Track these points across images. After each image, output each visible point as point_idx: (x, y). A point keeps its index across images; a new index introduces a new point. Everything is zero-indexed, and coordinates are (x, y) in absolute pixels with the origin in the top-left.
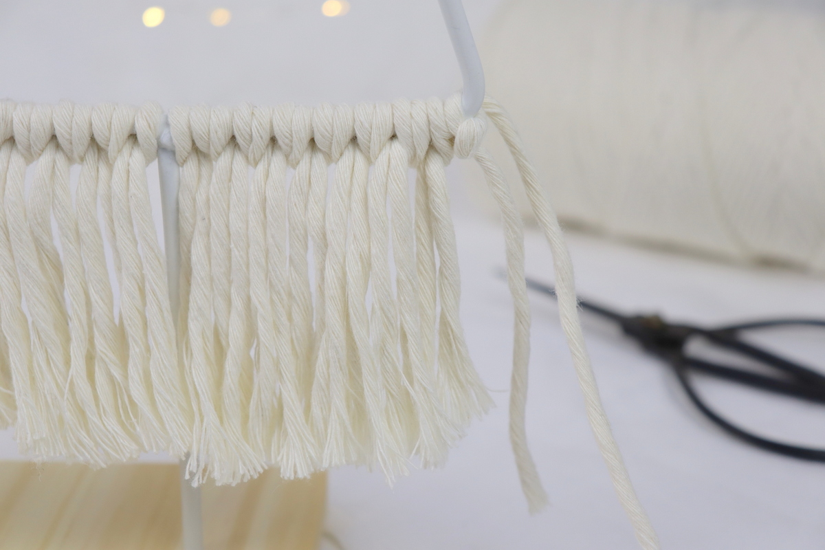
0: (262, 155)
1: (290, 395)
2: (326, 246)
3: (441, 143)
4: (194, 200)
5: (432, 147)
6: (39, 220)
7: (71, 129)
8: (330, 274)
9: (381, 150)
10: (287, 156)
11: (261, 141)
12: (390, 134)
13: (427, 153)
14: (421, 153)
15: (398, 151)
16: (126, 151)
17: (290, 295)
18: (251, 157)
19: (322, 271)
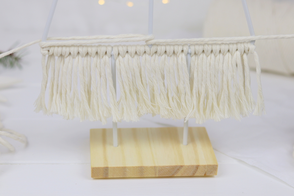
0: (209, 54)
1: (215, 104)
2: (223, 73)
3: (246, 51)
4: (194, 64)
5: (245, 52)
6: (163, 69)
7: (170, 50)
8: (225, 79)
9: (235, 53)
10: (214, 55)
11: (210, 51)
12: (236, 49)
13: (244, 53)
14: (242, 53)
15: (238, 53)
16: (181, 54)
17: (215, 83)
18: (207, 54)
19: (223, 78)
